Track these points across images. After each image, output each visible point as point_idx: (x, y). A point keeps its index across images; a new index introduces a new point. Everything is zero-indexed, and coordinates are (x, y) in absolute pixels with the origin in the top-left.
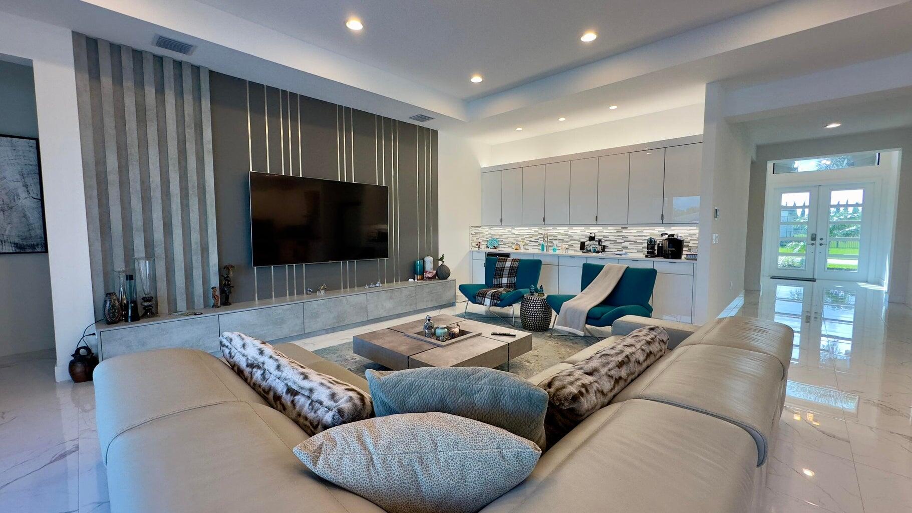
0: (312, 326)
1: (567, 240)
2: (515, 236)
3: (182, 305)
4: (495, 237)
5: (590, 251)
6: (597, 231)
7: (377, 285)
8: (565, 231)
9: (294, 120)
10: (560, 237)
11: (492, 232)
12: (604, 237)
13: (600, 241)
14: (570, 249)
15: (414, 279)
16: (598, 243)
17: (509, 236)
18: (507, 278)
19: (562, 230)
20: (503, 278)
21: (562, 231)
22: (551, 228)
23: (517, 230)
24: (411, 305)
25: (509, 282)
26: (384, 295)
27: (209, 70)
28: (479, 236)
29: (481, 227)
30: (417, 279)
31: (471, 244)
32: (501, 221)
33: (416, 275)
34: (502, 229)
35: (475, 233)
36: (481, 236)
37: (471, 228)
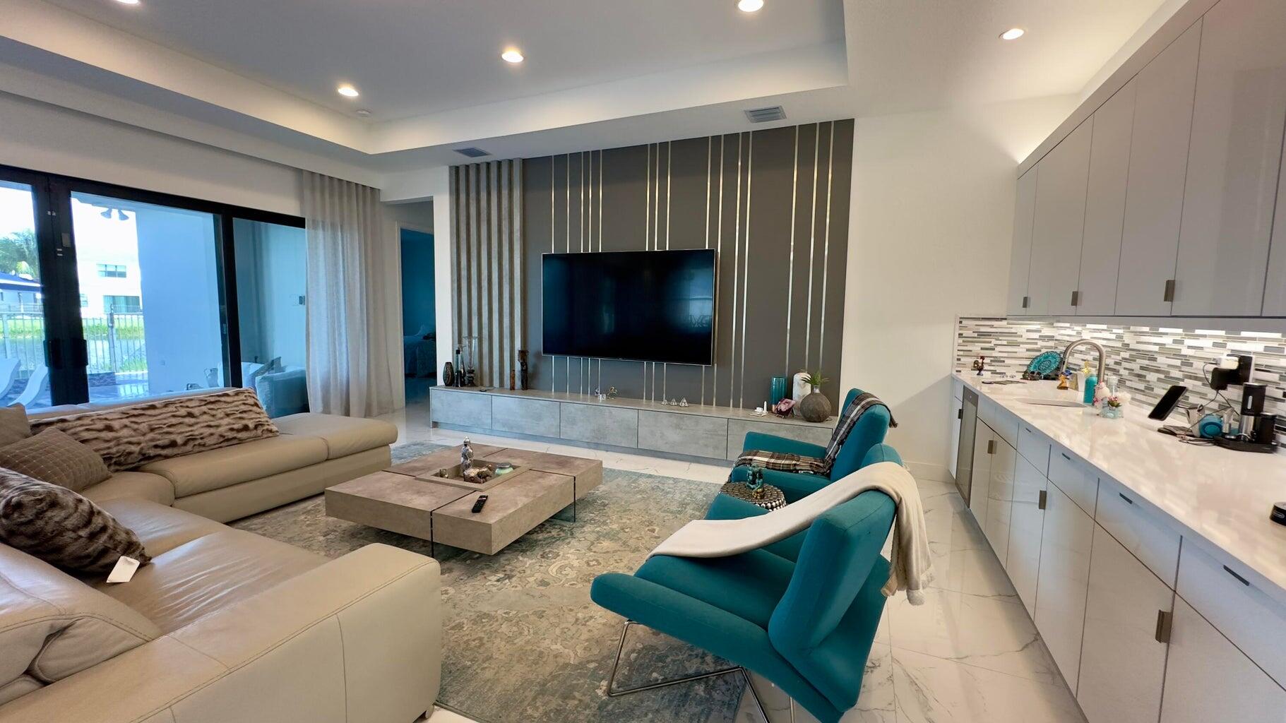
7: (681, 404)
9: (596, 183)
12: (1279, 376)
15: (763, 409)
26: (671, 420)
27: (523, 160)
28: (994, 342)
29: (1006, 319)
30: (769, 409)
31: (959, 360)
32: (1025, 305)
33: (765, 402)
34: (1105, 327)
35: (976, 335)
36: (1005, 343)
37: (961, 322)
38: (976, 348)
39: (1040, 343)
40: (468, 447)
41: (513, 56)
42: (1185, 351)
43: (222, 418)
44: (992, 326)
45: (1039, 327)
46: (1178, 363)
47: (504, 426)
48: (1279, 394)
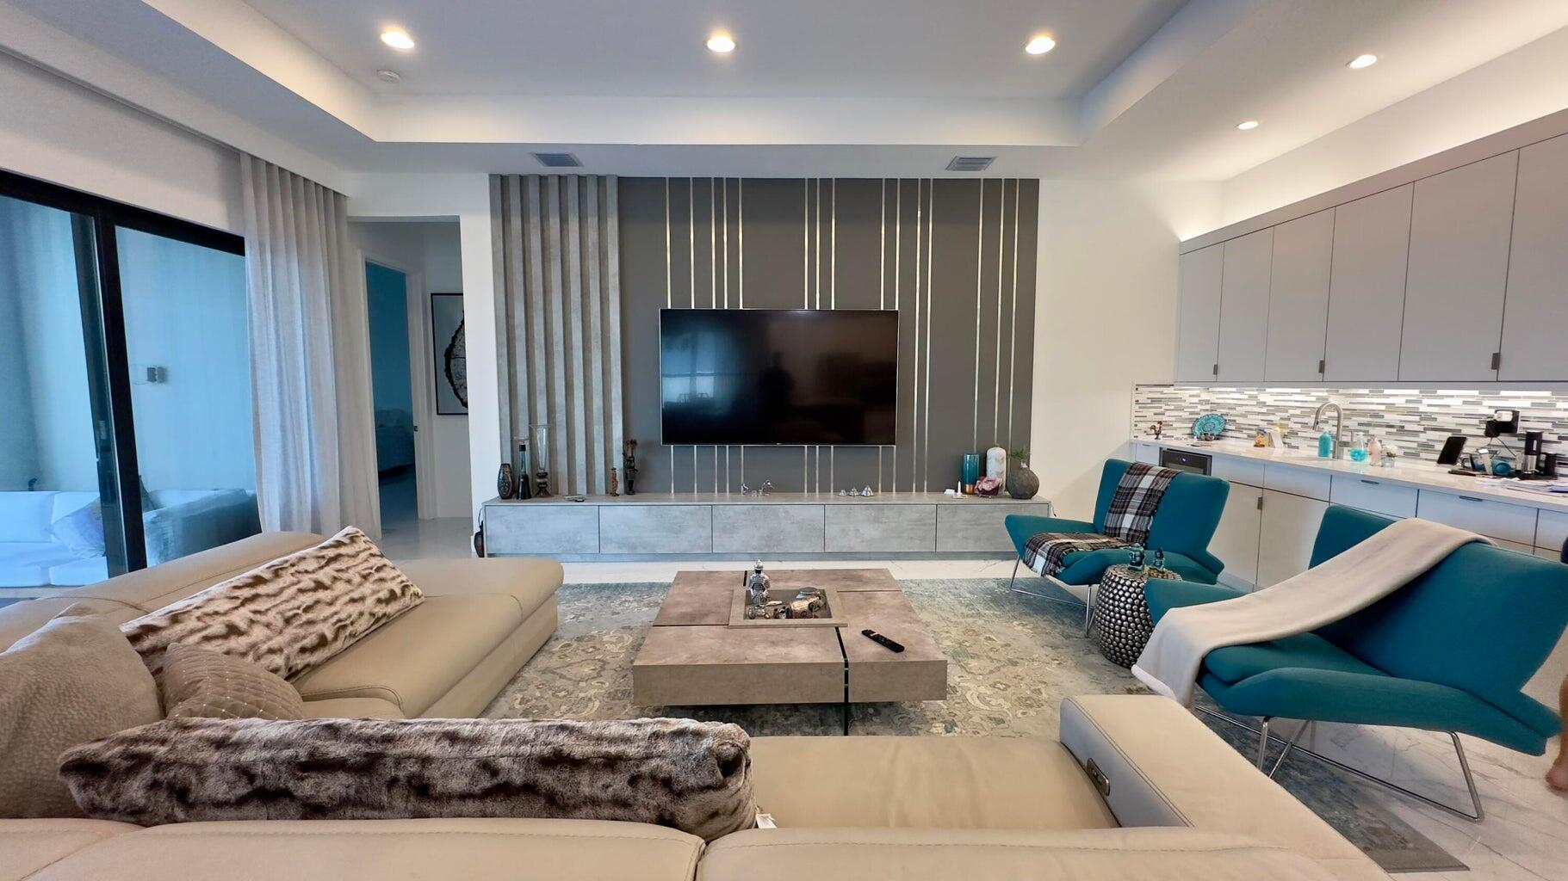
0: (723, 543)
1: (1416, 428)
2: (1264, 410)
3: (581, 487)
4: (1219, 412)
5: (1481, 469)
6: (1527, 404)
7: (864, 493)
8: (1407, 401)
9: (733, 221)
10: (1391, 418)
11: (1213, 398)
12: (1555, 425)
13: (1531, 438)
14: (1423, 455)
15: (956, 491)
16: (1523, 444)
17: (1250, 409)
18: (1133, 516)
19: (1399, 397)
20: (1126, 515)
21: (1400, 402)
22: (1366, 391)
23: (1272, 394)
24: (923, 539)
25: (1134, 528)
26: (860, 513)
27: (619, 178)
28: (1165, 407)
29: (1173, 385)
30: (963, 491)
31: (1136, 425)
32: (1216, 372)
33: (959, 483)
34: (1234, 389)
35: (1149, 401)
36: (1172, 407)
37: (1137, 389)
38: (1149, 413)
39: (1200, 407)
40: (762, 574)
41: (721, 43)
42: (1422, 408)
43: (360, 585)
44: (1162, 393)
45: (1198, 392)
46: (1417, 418)
47: (620, 547)
48: (1554, 438)
